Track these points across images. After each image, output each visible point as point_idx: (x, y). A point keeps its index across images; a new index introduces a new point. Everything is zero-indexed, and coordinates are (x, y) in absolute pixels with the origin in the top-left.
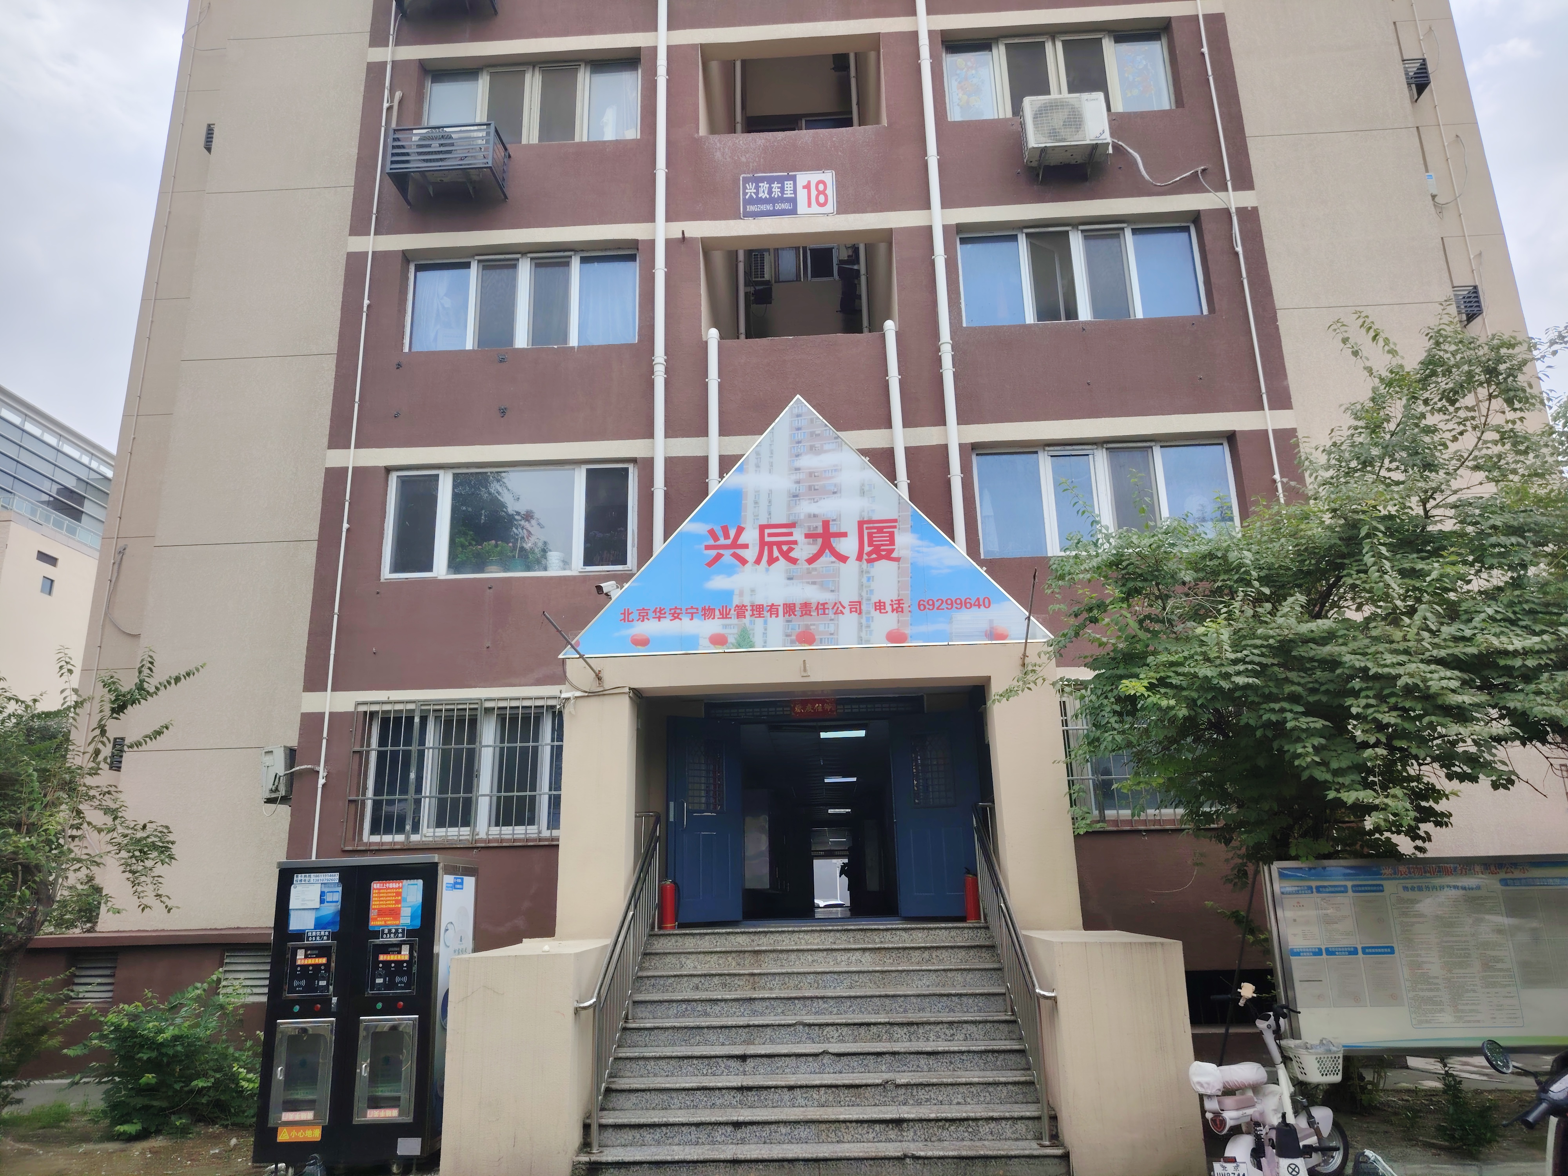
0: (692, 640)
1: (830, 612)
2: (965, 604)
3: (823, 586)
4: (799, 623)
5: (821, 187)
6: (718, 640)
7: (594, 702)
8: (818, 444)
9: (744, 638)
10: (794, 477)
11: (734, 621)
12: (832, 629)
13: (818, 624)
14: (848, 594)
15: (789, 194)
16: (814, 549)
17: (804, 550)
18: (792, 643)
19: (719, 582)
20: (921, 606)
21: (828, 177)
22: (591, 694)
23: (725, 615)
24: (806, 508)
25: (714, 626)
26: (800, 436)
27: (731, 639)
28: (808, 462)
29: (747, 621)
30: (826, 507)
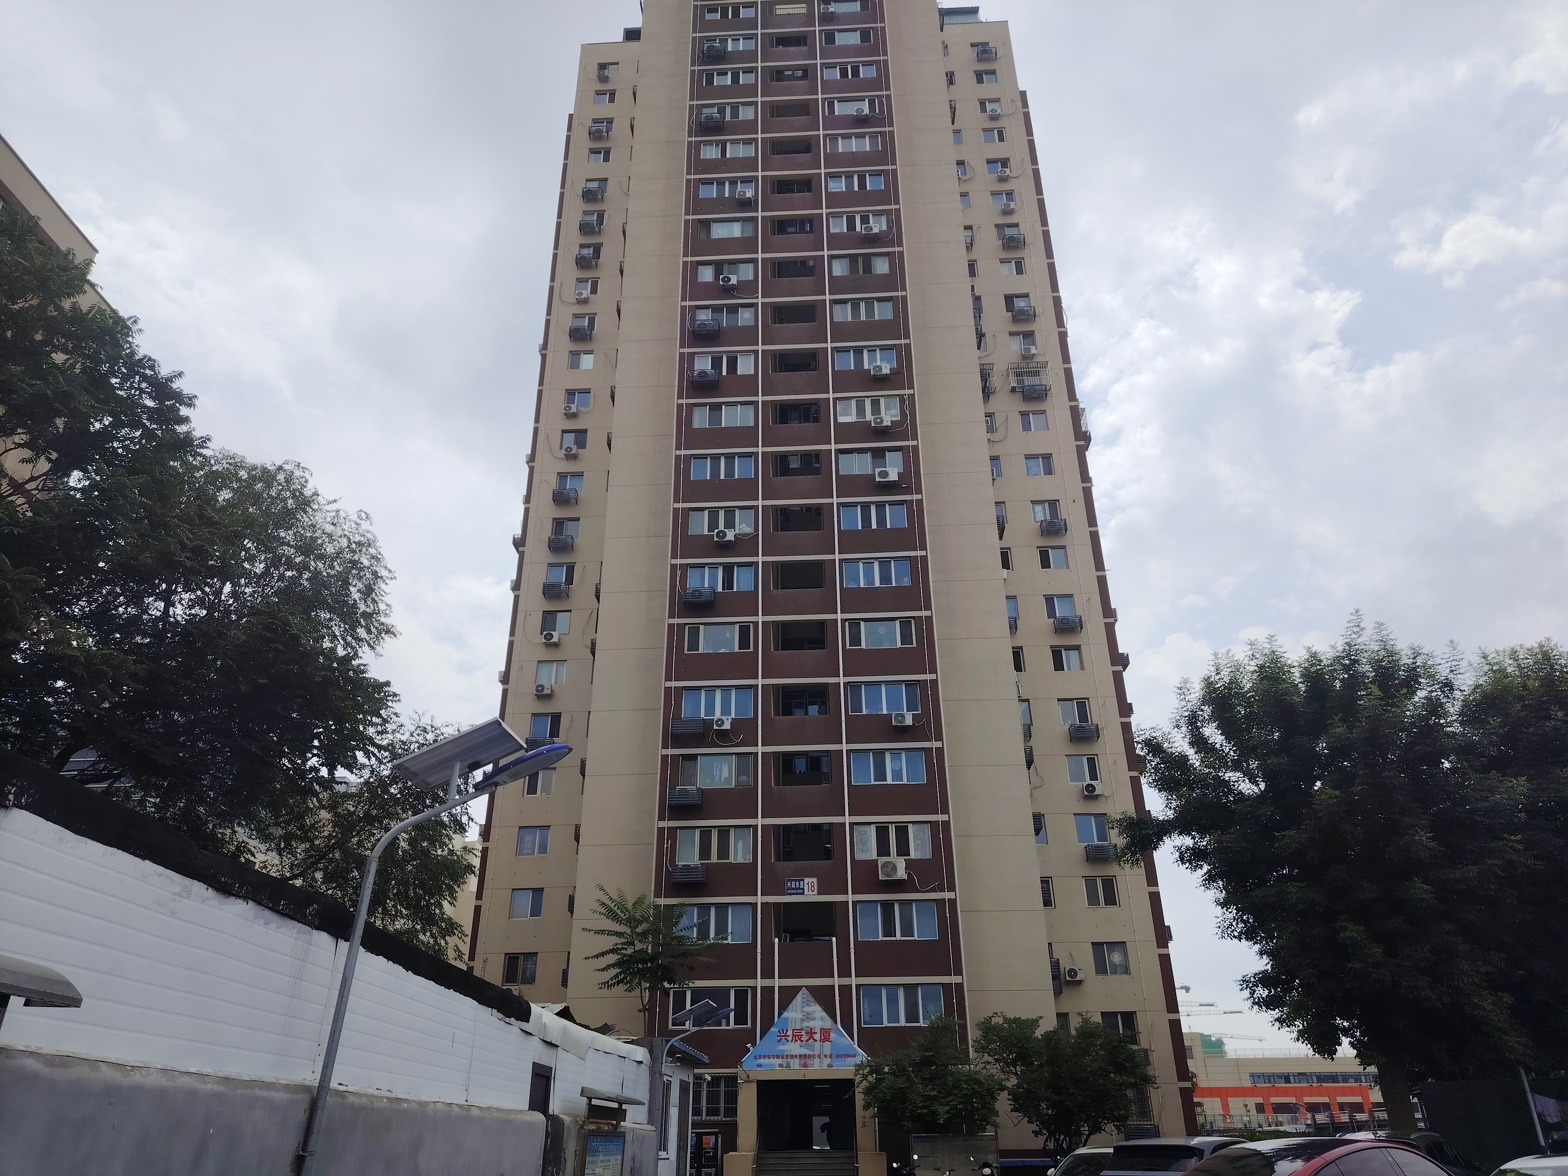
0: (774, 1065)
1: (812, 1057)
2: (849, 1056)
3: (810, 1050)
4: (803, 1061)
5: (812, 884)
6: (781, 1066)
7: (747, 1084)
8: (809, 1003)
9: (788, 1066)
10: (803, 1014)
11: (785, 1060)
12: (812, 1063)
13: (809, 1062)
14: (817, 1053)
15: (802, 887)
16: (808, 1037)
17: (805, 1038)
18: (801, 1067)
19: (781, 1047)
20: (837, 1056)
21: (815, 880)
22: (746, 1082)
23: (783, 1058)
24: (806, 1024)
25: (779, 1061)
26: (804, 1000)
27: (784, 1066)
28: (806, 1009)
29: (789, 1060)
30: (811, 1024)
